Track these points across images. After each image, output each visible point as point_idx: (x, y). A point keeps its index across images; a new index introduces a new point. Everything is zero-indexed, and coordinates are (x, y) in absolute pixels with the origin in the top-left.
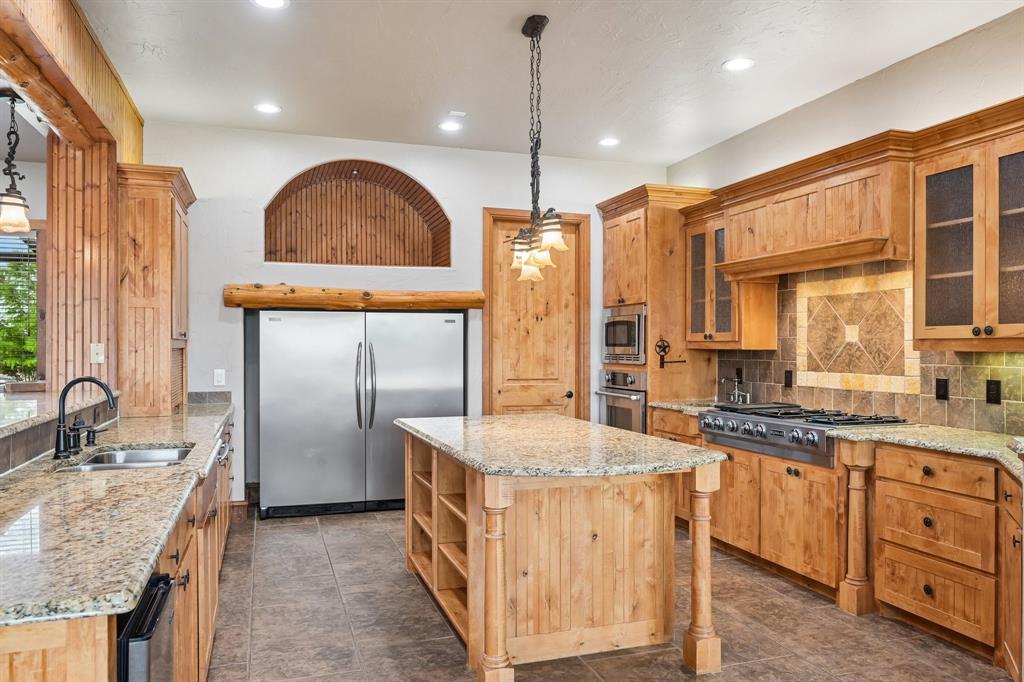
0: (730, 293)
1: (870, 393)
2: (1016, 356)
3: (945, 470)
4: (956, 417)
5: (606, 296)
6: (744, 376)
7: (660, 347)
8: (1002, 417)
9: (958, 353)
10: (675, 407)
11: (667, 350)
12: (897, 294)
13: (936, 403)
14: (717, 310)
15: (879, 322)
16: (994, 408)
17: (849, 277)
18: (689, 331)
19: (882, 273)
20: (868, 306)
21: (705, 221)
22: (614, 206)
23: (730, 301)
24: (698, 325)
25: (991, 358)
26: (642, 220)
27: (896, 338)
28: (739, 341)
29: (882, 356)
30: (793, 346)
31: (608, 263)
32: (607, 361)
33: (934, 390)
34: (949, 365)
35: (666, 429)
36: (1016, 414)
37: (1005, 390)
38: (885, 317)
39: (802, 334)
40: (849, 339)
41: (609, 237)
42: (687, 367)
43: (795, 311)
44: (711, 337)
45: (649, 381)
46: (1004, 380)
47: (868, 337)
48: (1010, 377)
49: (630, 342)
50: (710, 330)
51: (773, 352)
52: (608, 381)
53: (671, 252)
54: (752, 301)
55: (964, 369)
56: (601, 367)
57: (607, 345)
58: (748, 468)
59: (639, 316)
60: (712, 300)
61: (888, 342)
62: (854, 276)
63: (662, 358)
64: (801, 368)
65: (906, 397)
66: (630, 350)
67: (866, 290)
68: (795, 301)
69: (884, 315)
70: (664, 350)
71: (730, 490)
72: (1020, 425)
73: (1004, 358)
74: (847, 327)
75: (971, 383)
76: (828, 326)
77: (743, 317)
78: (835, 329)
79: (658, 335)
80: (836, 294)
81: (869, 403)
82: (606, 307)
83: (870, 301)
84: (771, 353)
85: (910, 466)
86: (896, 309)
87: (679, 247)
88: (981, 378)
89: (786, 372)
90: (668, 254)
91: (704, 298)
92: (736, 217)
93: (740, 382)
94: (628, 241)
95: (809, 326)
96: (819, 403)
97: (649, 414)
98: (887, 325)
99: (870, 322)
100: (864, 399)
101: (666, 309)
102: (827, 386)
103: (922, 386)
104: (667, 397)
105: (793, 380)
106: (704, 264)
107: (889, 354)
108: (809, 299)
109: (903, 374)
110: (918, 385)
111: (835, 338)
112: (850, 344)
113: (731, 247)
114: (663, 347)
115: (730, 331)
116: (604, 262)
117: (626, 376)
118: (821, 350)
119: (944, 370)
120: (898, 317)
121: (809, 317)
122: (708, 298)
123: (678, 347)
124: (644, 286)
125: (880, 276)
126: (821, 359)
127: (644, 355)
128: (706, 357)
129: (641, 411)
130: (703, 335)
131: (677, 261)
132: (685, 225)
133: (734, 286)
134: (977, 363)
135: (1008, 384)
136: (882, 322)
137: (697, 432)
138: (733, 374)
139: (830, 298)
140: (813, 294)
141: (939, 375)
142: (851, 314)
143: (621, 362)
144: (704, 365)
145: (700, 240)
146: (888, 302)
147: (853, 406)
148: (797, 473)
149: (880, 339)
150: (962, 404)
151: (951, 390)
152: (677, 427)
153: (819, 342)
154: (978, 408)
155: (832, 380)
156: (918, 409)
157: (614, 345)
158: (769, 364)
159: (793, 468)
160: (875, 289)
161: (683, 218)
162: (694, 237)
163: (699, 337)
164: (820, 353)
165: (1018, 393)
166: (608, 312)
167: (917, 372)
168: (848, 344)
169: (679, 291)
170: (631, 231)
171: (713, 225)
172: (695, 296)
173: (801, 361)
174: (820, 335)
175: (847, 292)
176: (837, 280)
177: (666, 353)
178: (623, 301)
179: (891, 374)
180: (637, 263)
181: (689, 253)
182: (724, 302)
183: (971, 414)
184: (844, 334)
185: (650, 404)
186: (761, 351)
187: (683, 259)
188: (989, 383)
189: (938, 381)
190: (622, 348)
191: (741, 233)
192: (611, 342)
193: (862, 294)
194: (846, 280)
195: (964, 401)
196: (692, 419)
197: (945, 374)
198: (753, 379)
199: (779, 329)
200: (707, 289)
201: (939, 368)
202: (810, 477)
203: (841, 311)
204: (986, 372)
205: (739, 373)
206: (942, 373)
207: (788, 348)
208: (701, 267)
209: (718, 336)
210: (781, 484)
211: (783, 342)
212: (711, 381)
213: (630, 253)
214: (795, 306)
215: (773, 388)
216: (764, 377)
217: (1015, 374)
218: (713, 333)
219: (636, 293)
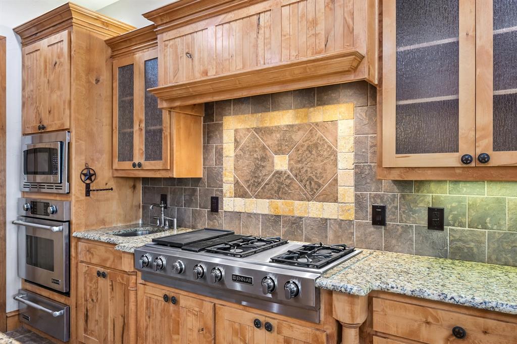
0: (161, 123)
1: (301, 218)
2: (461, 185)
3: (485, 332)
4: (394, 242)
5: (25, 123)
6: (169, 202)
7: (85, 175)
8: (445, 243)
9: (395, 182)
10: (104, 238)
11: (93, 178)
12: (330, 126)
13: (372, 229)
14: (146, 139)
15: (310, 152)
16: (436, 234)
17: (278, 110)
18: (116, 160)
19: (313, 106)
20: (299, 137)
21: (133, 53)
22: (34, 30)
23: (161, 131)
24: (126, 153)
25: (433, 187)
26: (65, 45)
27: (328, 167)
28: (171, 169)
29: (313, 183)
30: (219, 175)
31: (28, 89)
32: (27, 190)
33: (370, 216)
34: (386, 193)
35: (93, 261)
36: (460, 240)
37: (448, 217)
38: (317, 148)
39: (229, 164)
40: (278, 167)
41: (28, 63)
42: (114, 194)
43: (222, 142)
44: (140, 165)
45: (73, 209)
46: (447, 207)
47: (300, 165)
48: (454, 205)
49: (52, 170)
50: (138, 157)
51: (199, 180)
52: (27, 209)
53: (97, 81)
54: (182, 131)
55: (403, 197)
56: (20, 195)
57: (27, 172)
58: (200, 315)
59: (62, 143)
60: (141, 130)
61: (319, 170)
62: (284, 109)
63: (88, 186)
64: (228, 195)
65: (340, 223)
66: (51, 178)
67: (297, 122)
68: (221, 133)
69: (316, 146)
70: (90, 178)
71: (175, 337)
72: (466, 250)
73: (448, 186)
74: (275, 156)
75: (411, 210)
76: (255, 156)
77: (175, 146)
78: (263, 159)
79: (83, 162)
80: (265, 125)
81: (299, 227)
82: (24, 134)
83: (301, 133)
84: (197, 181)
85: (428, 323)
86: (329, 140)
87: (105, 76)
88: (421, 205)
89: (212, 198)
90: (94, 82)
91: (132, 126)
92: (171, 42)
93: (165, 208)
94: (49, 66)
95: (236, 156)
96: (246, 227)
97: (73, 244)
98: (319, 155)
99: (300, 152)
100: (294, 223)
101: (91, 136)
102: (255, 212)
103: (356, 212)
104: (93, 225)
105: (220, 206)
106: (132, 94)
107: (321, 182)
108: (236, 131)
109: (336, 201)
110: (353, 211)
111: (263, 167)
112: (279, 173)
113: (166, 72)
114: (89, 175)
115: (161, 159)
116: (23, 89)
117: (47, 205)
118: (249, 177)
119: (381, 198)
120: (331, 148)
121: (236, 148)
122: (136, 127)
123: (104, 176)
124: (67, 112)
125: (312, 109)
126: (249, 187)
127: (67, 184)
128: (132, 184)
129: (64, 241)
130: (131, 163)
131: (104, 90)
132: (112, 57)
133: (165, 115)
134: (418, 191)
135: (451, 211)
136: (314, 152)
137: (132, 269)
138: (158, 199)
139: (258, 130)
140: (240, 126)
141: (375, 202)
142: (280, 145)
143: (43, 190)
144: (129, 192)
145: (127, 71)
146: (319, 133)
147: (282, 230)
148: (269, 327)
149: (311, 168)
150: (400, 230)
151: (389, 216)
152: (106, 260)
153: (247, 171)
154: (418, 233)
155: (262, 206)
156: (352, 234)
157: (35, 173)
158: (194, 191)
159: (262, 319)
160: (305, 121)
161: (110, 51)
162: (122, 68)
163: (127, 165)
164: (247, 181)
165: (463, 220)
166: (28, 140)
167: (352, 199)
168: (277, 172)
169: (106, 120)
170: (52, 55)
171: (141, 56)
172: (122, 125)
173: (228, 188)
174: (247, 164)
175: (276, 124)
176: (266, 114)
177: (92, 182)
178: (44, 128)
179: (324, 201)
180: (60, 88)
181: (116, 85)
182: (154, 131)
183: (411, 240)
184: (273, 163)
185: (74, 234)
186: (186, 179)
187: (109, 90)
188: (431, 210)
189: (374, 208)
190: (43, 176)
191: (177, 57)
192: (32, 169)
193: (292, 126)
194: (275, 113)
195: (402, 227)
196: (127, 255)
197: (382, 201)
198: (178, 204)
199: (204, 159)
200: (135, 118)
201: (376, 195)
202: (286, 332)
203: (271, 141)
204: (426, 200)
205: (164, 198)
206: (379, 201)
207: (214, 176)
208: (129, 98)
209: (148, 165)
210: (244, 337)
211: (208, 170)
212: (136, 206)
213: (52, 78)
214: (221, 137)
215: (199, 213)
216: (189, 203)
217: (459, 202)
218: (143, 161)
219: (59, 120)
